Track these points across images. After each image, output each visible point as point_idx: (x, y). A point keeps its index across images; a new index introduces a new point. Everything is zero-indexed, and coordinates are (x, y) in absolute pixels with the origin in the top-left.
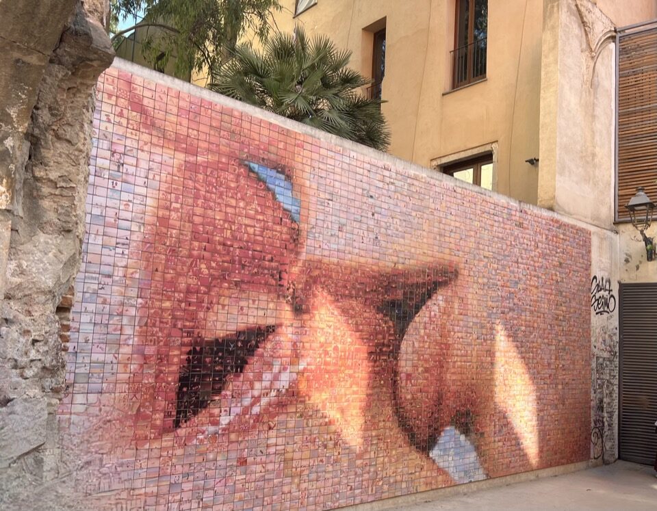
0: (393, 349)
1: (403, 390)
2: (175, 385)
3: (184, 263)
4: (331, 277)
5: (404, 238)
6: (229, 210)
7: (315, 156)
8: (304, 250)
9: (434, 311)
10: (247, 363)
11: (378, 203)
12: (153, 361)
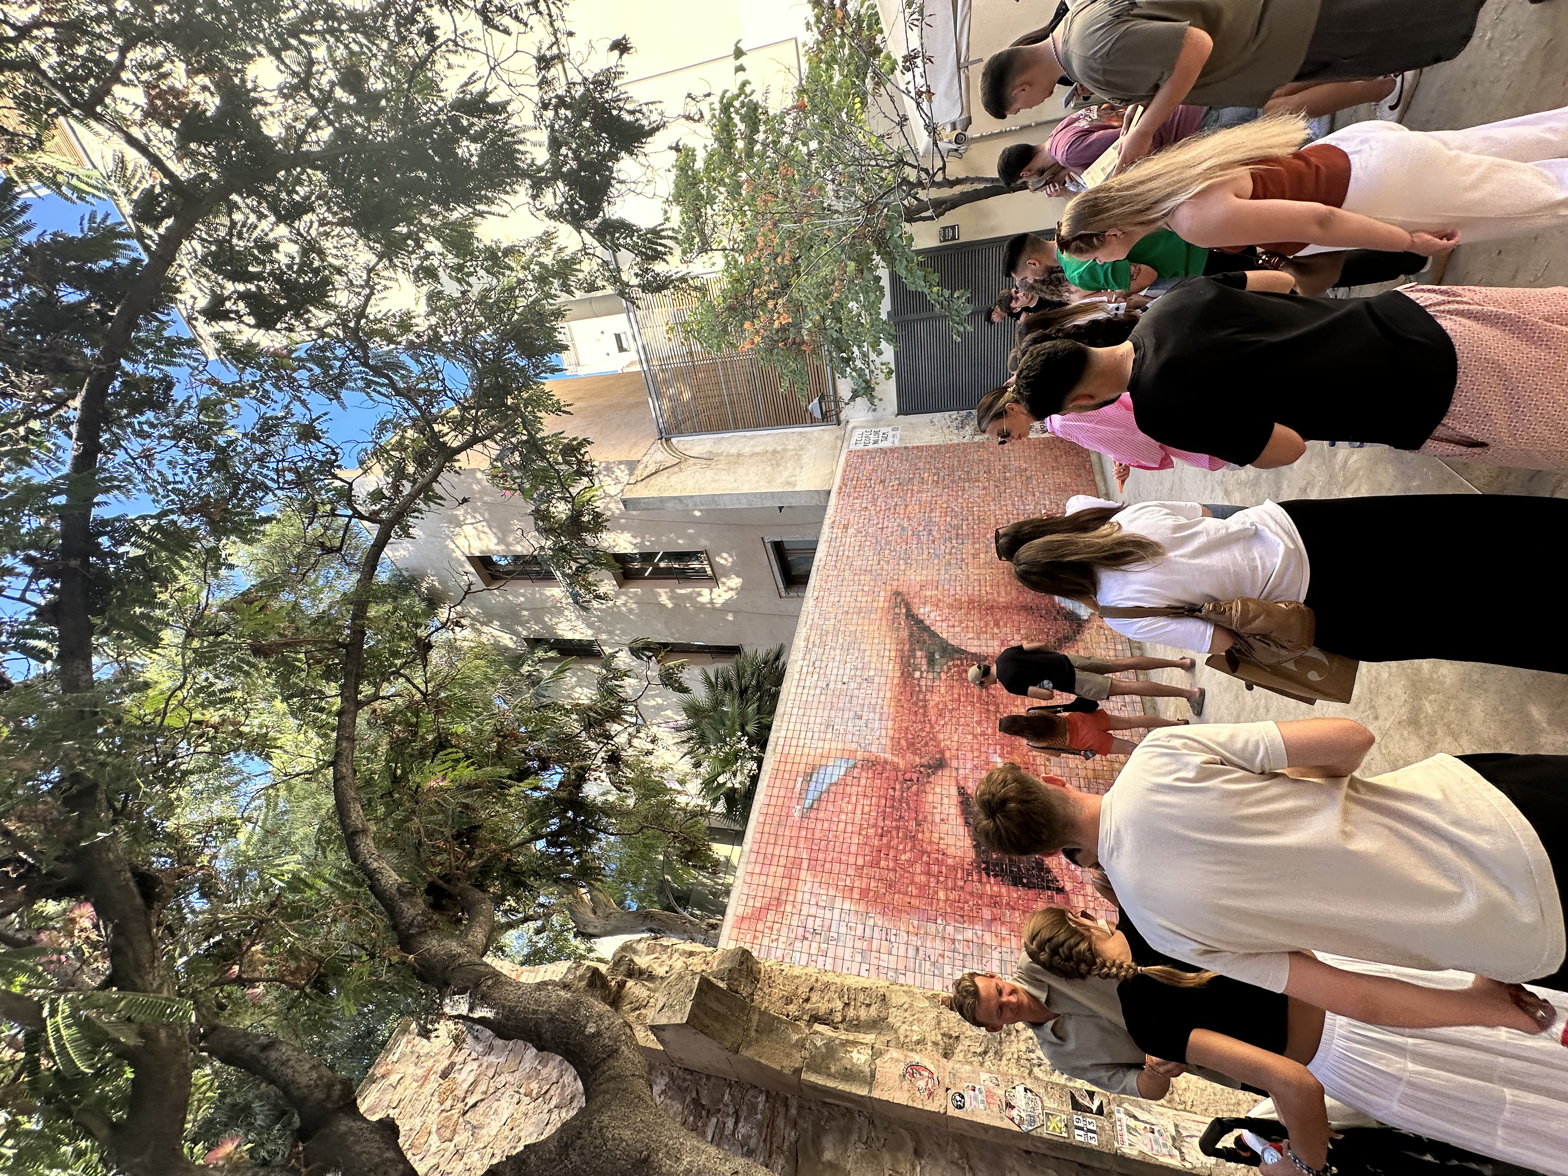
2: (1021, 891)
3: (902, 876)
4: (907, 728)
6: (849, 829)
7: (794, 742)
8: (882, 755)
11: (833, 678)
12: (997, 911)
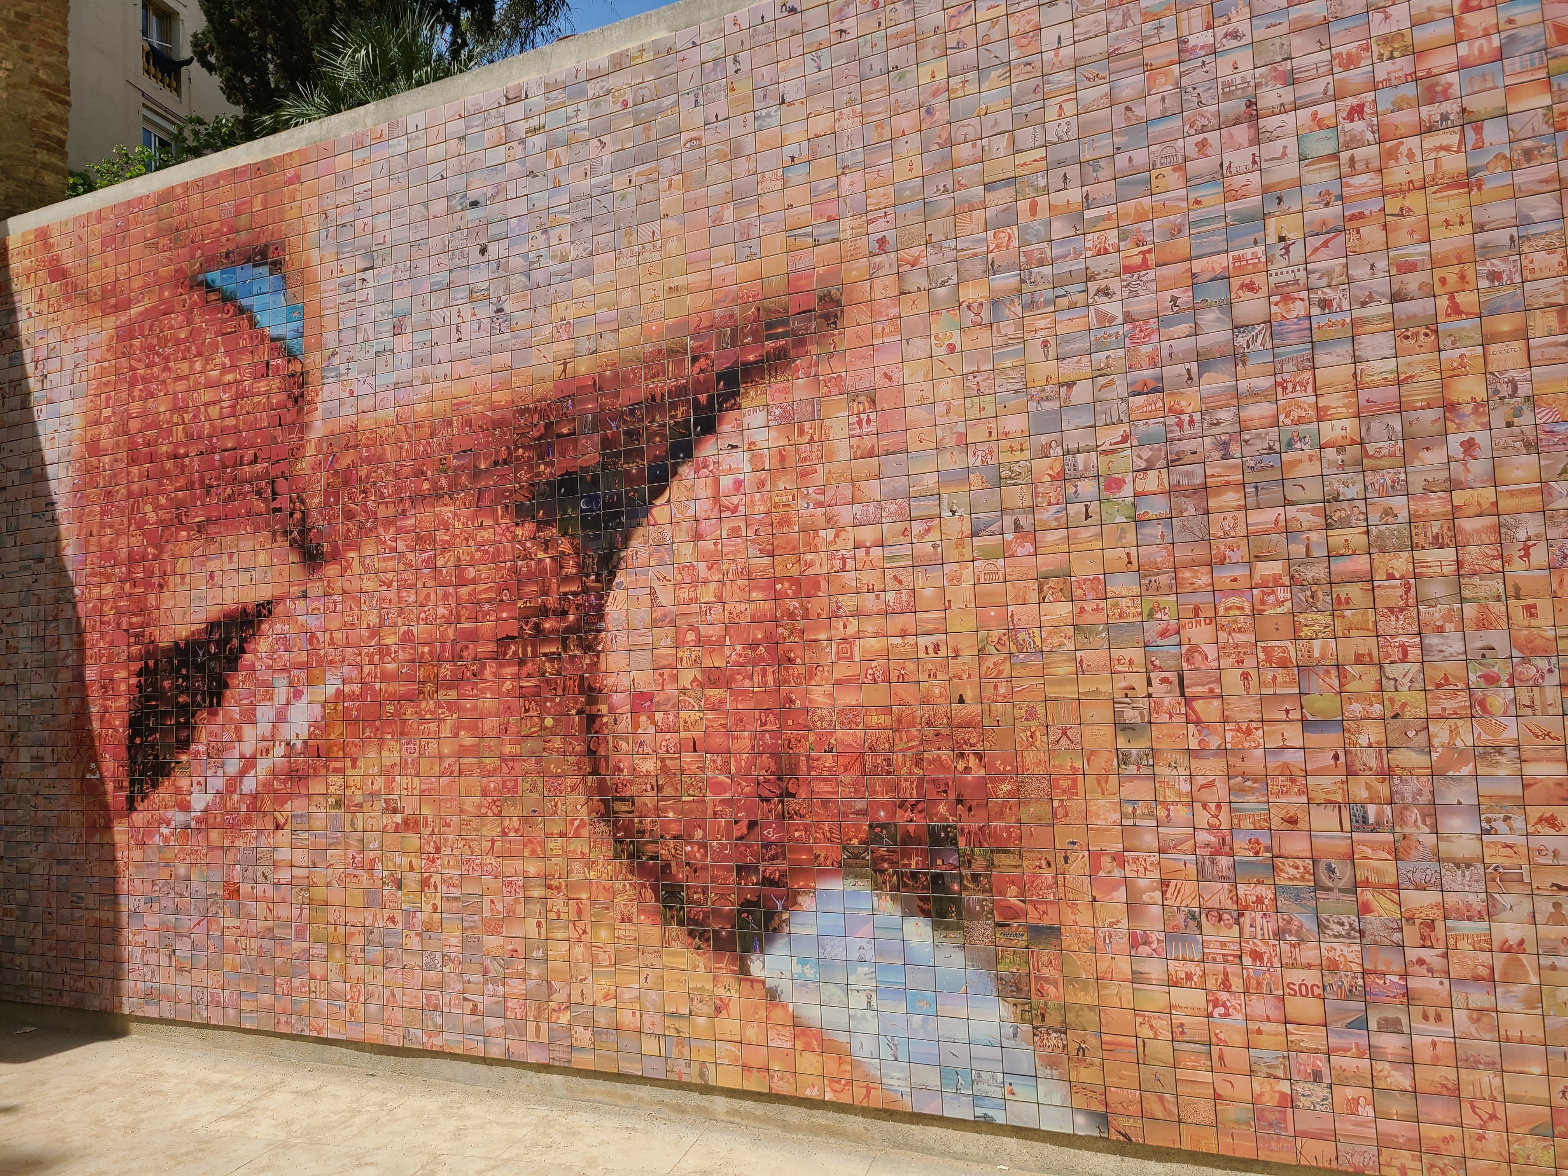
0: (578, 620)
1: (624, 745)
3: (122, 512)
5: (588, 272)
7: (327, 183)
8: (318, 413)
9: (730, 471)
10: (227, 686)
11: (495, 212)
